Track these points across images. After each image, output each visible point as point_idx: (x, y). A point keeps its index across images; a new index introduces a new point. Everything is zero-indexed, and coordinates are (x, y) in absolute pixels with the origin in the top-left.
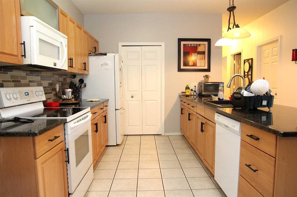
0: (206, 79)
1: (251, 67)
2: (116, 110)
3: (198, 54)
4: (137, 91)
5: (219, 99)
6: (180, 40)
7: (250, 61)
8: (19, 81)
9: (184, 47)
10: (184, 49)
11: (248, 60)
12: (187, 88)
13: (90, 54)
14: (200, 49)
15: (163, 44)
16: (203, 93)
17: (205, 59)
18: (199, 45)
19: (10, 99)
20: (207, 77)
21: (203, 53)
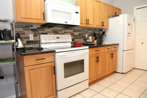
2: (123, 51)
8: (58, 32)
13: (109, 17)
19: (45, 40)
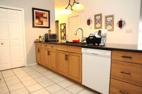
0: (50, 32)
1: (65, 27)
3: (43, 18)
4: (6, 40)
5: (67, 41)
6: (33, 9)
7: (64, 25)
9: (36, 14)
10: (36, 15)
11: (63, 24)
12: (40, 37)
14: (45, 16)
15: (23, 10)
16: (49, 40)
17: (47, 21)
18: (44, 13)
20: (50, 31)
21: (46, 18)
